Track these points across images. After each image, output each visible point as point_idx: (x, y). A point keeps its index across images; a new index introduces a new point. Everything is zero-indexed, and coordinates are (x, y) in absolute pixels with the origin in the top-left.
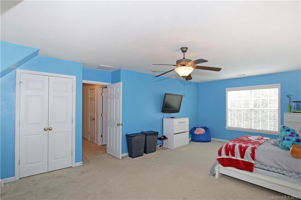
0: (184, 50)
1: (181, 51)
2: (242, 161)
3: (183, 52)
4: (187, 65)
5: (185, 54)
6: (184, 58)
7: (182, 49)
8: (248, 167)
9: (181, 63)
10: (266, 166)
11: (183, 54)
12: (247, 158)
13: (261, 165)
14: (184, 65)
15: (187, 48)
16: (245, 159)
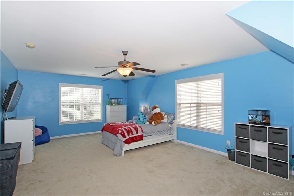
0: (125, 53)
1: (122, 54)
2: (138, 136)
3: (124, 54)
4: (127, 66)
5: (126, 56)
6: (125, 60)
7: (123, 52)
8: (141, 138)
9: (122, 64)
10: (148, 133)
11: (124, 56)
12: (140, 134)
13: (146, 134)
14: (125, 66)
15: (127, 52)
16: (139, 134)
